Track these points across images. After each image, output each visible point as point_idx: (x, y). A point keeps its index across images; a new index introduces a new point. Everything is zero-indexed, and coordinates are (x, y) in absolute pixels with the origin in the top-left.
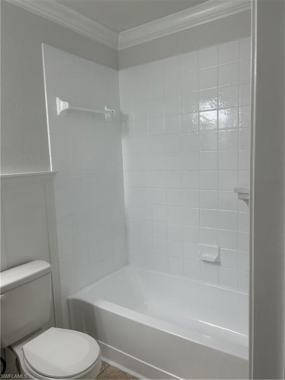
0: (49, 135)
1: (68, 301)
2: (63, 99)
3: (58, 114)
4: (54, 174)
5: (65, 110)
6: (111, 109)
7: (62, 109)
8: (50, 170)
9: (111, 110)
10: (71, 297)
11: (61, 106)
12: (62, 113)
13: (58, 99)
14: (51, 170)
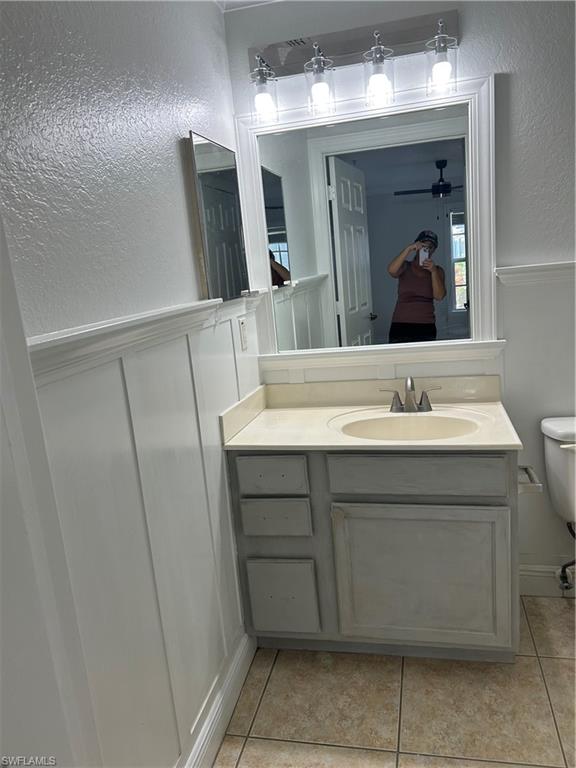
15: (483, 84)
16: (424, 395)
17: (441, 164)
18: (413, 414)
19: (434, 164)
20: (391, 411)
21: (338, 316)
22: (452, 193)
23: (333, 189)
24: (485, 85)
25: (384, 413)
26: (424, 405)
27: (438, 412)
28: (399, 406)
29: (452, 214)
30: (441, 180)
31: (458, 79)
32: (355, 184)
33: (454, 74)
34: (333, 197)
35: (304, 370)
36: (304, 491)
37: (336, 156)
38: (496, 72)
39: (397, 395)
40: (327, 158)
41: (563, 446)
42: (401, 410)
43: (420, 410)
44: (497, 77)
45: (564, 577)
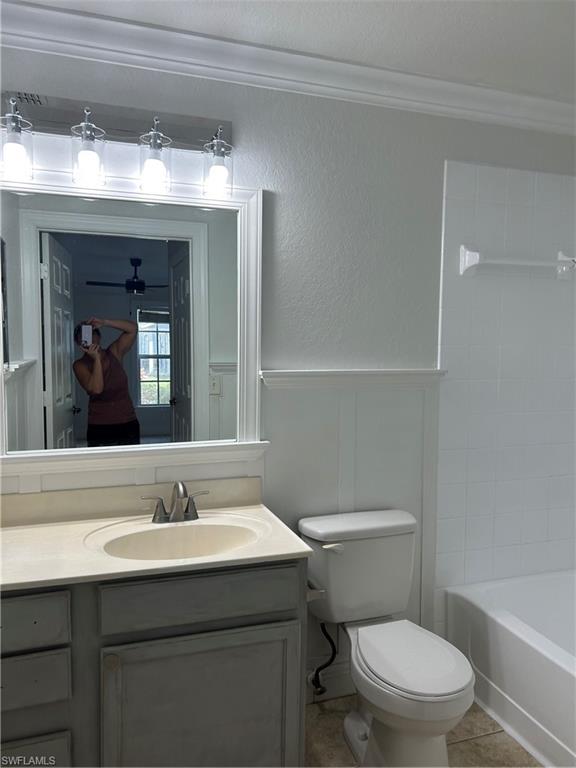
0: (440, 310)
1: (446, 595)
2: (472, 248)
3: (461, 273)
4: (442, 373)
5: (473, 266)
6: (569, 257)
7: (467, 265)
8: (436, 366)
9: (570, 259)
10: (451, 590)
11: (467, 259)
12: (467, 271)
13: (462, 248)
14: (439, 368)
15: (252, 195)
16: (191, 502)
17: (136, 263)
18: (180, 524)
19: (129, 261)
20: (154, 521)
21: (45, 408)
22: (146, 291)
23: (45, 267)
24: (255, 197)
25: (145, 525)
26: (190, 514)
27: (206, 519)
28: (162, 516)
29: (139, 310)
30: (136, 277)
31: (234, 186)
32: (65, 267)
33: (231, 180)
34: (46, 275)
35: (41, 476)
36: (65, 639)
37: (50, 233)
38: (266, 188)
39: (161, 504)
40: (41, 233)
41: (324, 547)
42: (167, 520)
43: (187, 518)
44: (265, 193)
45: (316, 682)
